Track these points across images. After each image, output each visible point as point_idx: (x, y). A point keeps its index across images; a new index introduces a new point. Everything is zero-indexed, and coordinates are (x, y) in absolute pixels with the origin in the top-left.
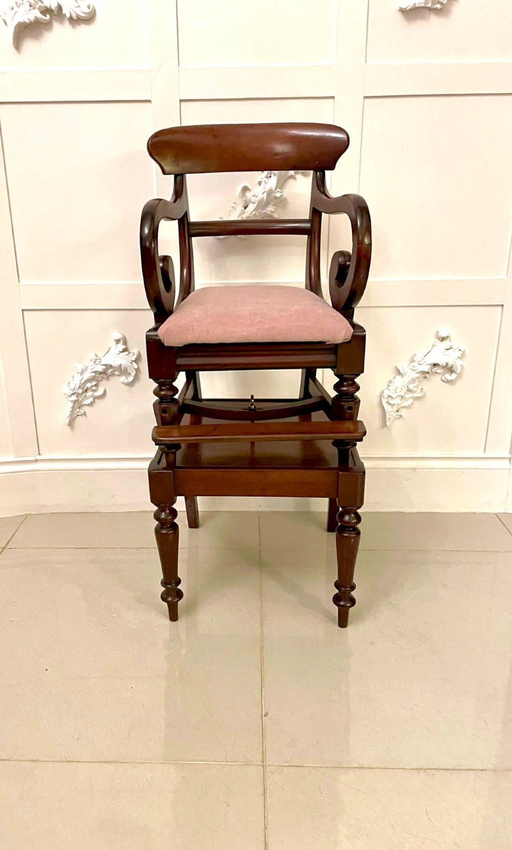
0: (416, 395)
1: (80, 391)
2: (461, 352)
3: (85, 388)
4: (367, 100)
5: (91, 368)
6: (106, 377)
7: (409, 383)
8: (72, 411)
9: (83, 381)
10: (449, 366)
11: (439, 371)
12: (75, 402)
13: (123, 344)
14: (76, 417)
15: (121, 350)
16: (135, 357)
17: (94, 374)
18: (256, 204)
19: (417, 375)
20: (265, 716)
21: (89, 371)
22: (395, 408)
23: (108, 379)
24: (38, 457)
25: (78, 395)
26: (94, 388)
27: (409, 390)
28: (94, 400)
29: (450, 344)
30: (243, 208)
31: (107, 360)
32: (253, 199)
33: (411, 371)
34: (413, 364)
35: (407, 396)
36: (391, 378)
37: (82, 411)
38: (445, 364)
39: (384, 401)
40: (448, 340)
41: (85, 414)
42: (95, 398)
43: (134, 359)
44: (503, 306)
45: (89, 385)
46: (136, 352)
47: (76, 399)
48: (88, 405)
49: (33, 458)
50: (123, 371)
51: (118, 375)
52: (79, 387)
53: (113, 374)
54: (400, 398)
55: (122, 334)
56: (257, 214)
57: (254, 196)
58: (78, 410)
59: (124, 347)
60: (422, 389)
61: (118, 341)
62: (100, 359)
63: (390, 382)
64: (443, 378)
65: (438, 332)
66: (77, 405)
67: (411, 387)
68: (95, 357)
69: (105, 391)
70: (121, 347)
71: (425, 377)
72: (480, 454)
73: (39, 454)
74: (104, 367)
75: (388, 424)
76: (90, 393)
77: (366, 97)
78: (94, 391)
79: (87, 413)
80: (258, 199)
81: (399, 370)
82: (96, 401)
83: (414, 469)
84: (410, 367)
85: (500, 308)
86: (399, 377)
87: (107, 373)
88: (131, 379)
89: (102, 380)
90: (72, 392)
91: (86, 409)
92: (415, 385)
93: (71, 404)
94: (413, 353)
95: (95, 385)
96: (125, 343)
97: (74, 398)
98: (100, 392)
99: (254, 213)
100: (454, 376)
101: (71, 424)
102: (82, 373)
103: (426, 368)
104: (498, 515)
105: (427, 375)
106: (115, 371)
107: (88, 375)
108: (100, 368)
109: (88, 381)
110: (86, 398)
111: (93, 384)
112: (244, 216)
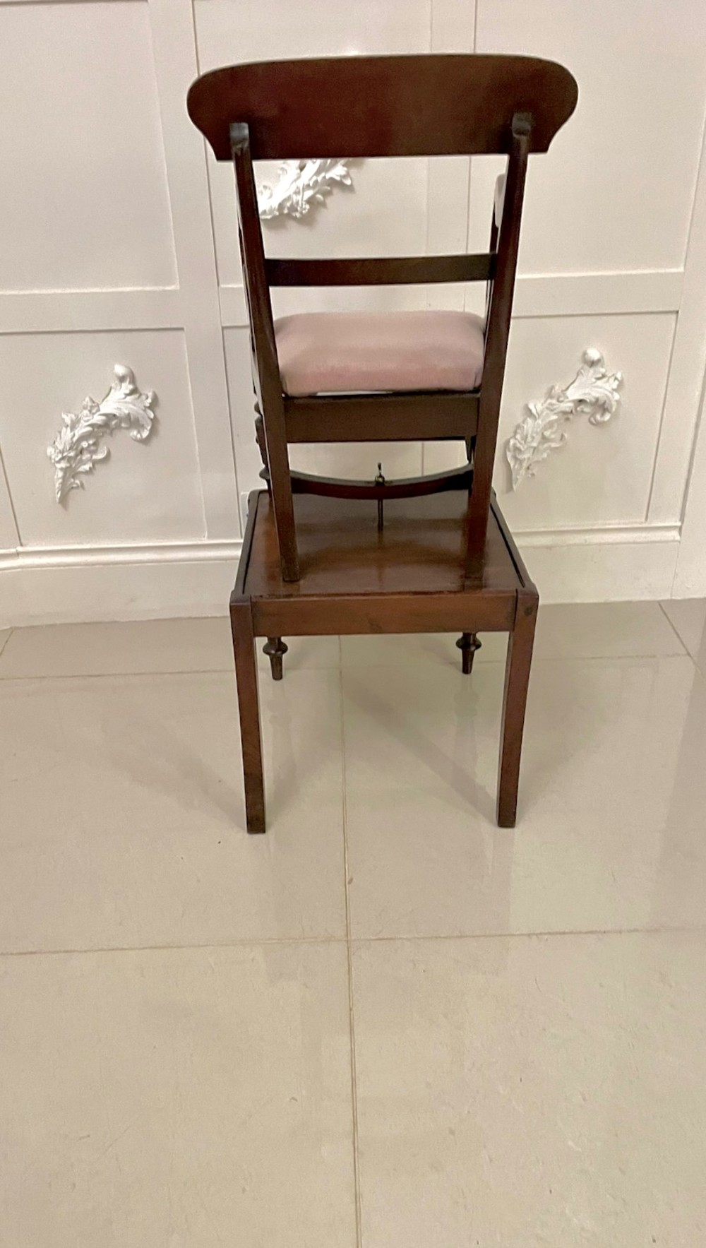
0: (553, 445)
1: (72, 454)
2: (617, 382)
3: (79, 448)
5: (86, 419)
6: (108, 431)
7: (545, 428)
8: (63, 484)
9: (75, 439)
10: (601, 402)
11: (587, 409)
12: (65, 470)
13: (130, 383)
14: (69, 490)
15: (128, 392)
16: (149, 400)
17: (89, 429)
19: (555, 417)
20: (349, 882)
21: (83, 423)
22: (525, 465)
23: (111, 434)
24: (20, 549)
25: (69, 459)
26: (92, 448)
27: (544, 437)
28: (93, 465)
29: (603, 370)
30: (299, 171)
31: (109, 407)
33: (546, 412)
34: (549, 401)
35: (541, 447)
36: (520, 421)
37: (78, 482)
38: (593, 400)
39: (509, 455)
40: (600, 364)
41: (82, 485)
42: (95, 463)
43: (148, 405)
44: (677, 312)
45: (85, 444)
46: (150, 394)
47: (68, 465)
48: (86, 473)
49: (13, 550)
50: (132, 422)
51: (127, 429)
52: (71, 448)
53: (118, 427)
54: (532, 450)
55: (126, 367)
56: (320, 179)
58: (72, 480)
59: (131, 387)
60: (562, 436)
61: (122, 379)
62: (98, 405)
63: (518, 427)
64: (592, 419)
65: (585, 354)
66: (70, 473)
67: (547, 433)
68: (90, 404)
69: (109, 453)
70: (127, 387)
71: (567, 419)
72: (639, 521)
73: (21, 545)
74: (104, 418)
75: (515, 487)
76: (86, 456)
78: (95, 452)
79: (86, 485)
81: (530, 410)
82: (96, 466)
83: (549, 548)
84: (545, 405)
85: (674, 316)
86: (529, 420)
87: (110, 425)
88: (145, 434)
89: (103, 436)
90: (60, 456)
91: (84, 478)
92: (554, 429)
93: (60, 474)
94: (550, 385)
95: (94, 444)
96: (133, 381)
97: (63, 465)
98: (100, 456)
99: (315, 178)
100: (607, 417)
101: (64, 501)
102: (73, 426)
103: (567, 406)
104: (662, 604)
105: (571, 416)
106: (121, 422)
107: (82, 429)
108: (97, 419)
109: (83, 438)
110: (82, 462)
111: (91, 442)
112: (300, 183)
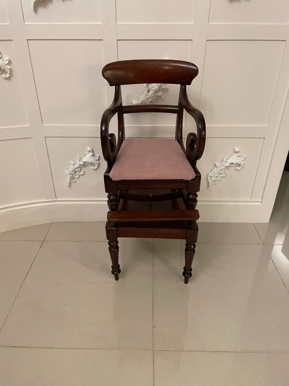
0: (223, 176)
1: (73, 173)
2: (244, 158)
3: (75, 171)
4: (208, 42)
5: (78, 163)
6: (84, 166)
7: (220, 171)
8: (70, 181)
9: (74, 168)
10: (238, 164)
11: (234, 166)
12: (71, 177)
13: (92, 153)
14: (71, 183)
15: (91, 156)
16: (98, 158)
17: (79, 166)
18: (154, 91)
19: (224, 168)
20: (154, 327)
22: (213, 181)
23: (85, 167)
24: (55, 199)
25: (72, 174)
26: (79, 171)
27: (220, 174)
28: (79, 176)
29: (240, 155)
30: (147, 93)
31: (85, 159)
32: (152, 88)
33: (221, 166)
34: (222, 163)
35: (219, 176)
36: (212, 168)
37: (74, 181)
38: (236, 163)
39: (208, 178)
40: (239, 152)
41: (76, 182)
42: (80, 175)
43: (97, 159)
45: (77, 170)
46: (98, 156)
47: (71, 176)
48: (77, 178)
49: (54, 200)
50: (92, 164)
51: (90, 166)
52: (73, 171)
53: (88, 165)
54: (216, 177)
55: (91, 148)
56: (154, 96)
57: (152, 87)
58: (73, 180)
59: (92, 154)
60: (226, 173)
61: (89, 152)
62: (82, 158)
63: (212, 170)
64: (235, 168)
65: (234, 149)
66: (72, 178)
67: (221, 172)
68: (79, 159)
69: (84, 173)
70: (91, 154)
71: (227, 168)
72: (249, 199)
73: (56, 198)
74: (83, 163)
75: (210, 188)
76: (77, 173)
77: (207, 40)
78: (79, 172)
79: (77, 181)
80: (155, 89)
81: (216, 165)
82: (80, 176)
83: (220, 206)
84: (221, 164)
85: (263, 139)
86: (215, 168)
87: (85, 165)
88: (96, 167)
89: (83, 168)
90: (69, 173)
91: (76, 179)
92: (223, 171)
93: (69, 178)
94: (222, 158)
95: (80, 170)
96: (93, 152)
97: (70, 176)
98: (82, 173)
99: (152, 95)
100: (240, 168)
101: (70, 186)
102: (74, 165)
103: (227, 165)
104: (254, 224)
105: (228, 167)
106: (88, 164)
107: (77, 166)
108: (81, 163)
109: (76, 168)
110: (76, 175)
111: (79, 169)
112: (148, 97)
